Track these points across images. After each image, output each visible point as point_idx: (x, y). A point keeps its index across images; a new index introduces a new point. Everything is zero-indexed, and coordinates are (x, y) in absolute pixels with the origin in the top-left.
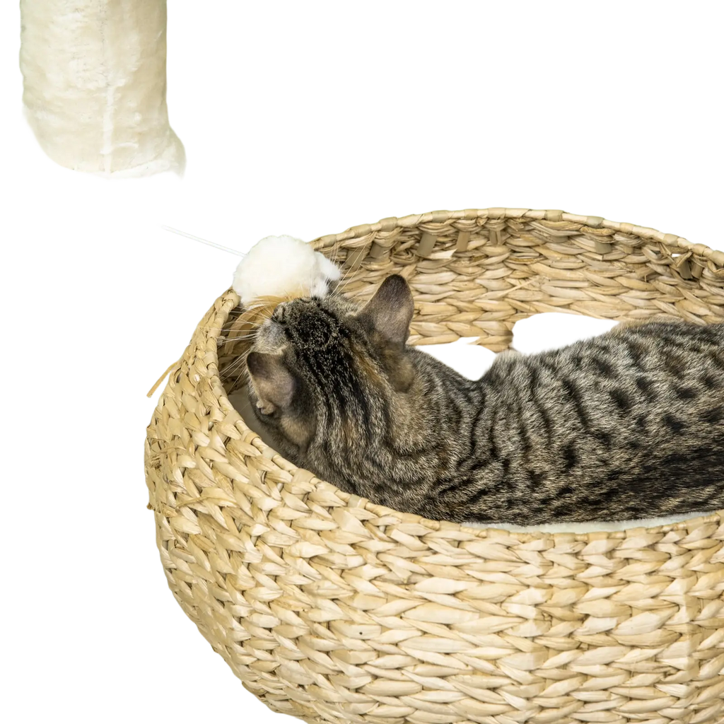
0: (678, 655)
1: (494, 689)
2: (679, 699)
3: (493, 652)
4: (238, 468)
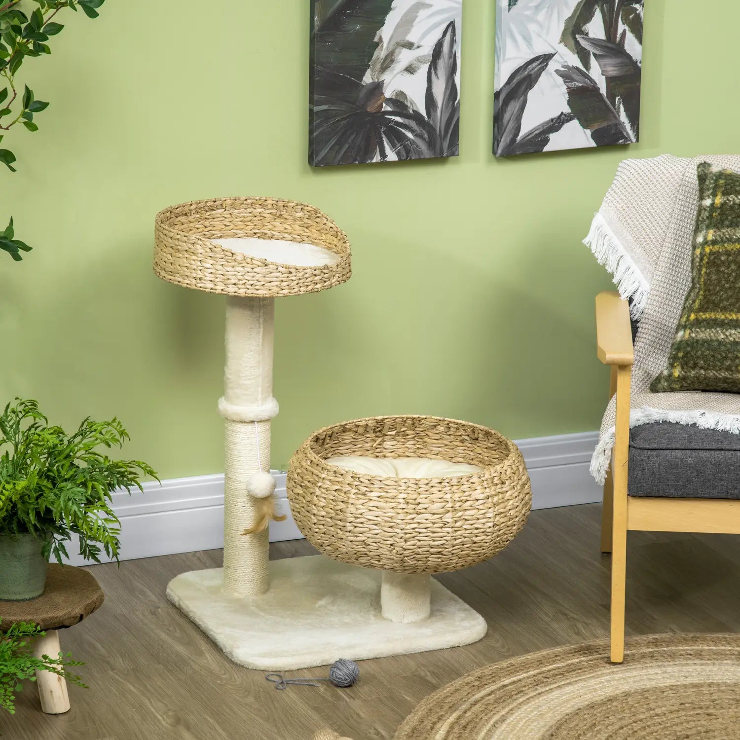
2: (449, 533)
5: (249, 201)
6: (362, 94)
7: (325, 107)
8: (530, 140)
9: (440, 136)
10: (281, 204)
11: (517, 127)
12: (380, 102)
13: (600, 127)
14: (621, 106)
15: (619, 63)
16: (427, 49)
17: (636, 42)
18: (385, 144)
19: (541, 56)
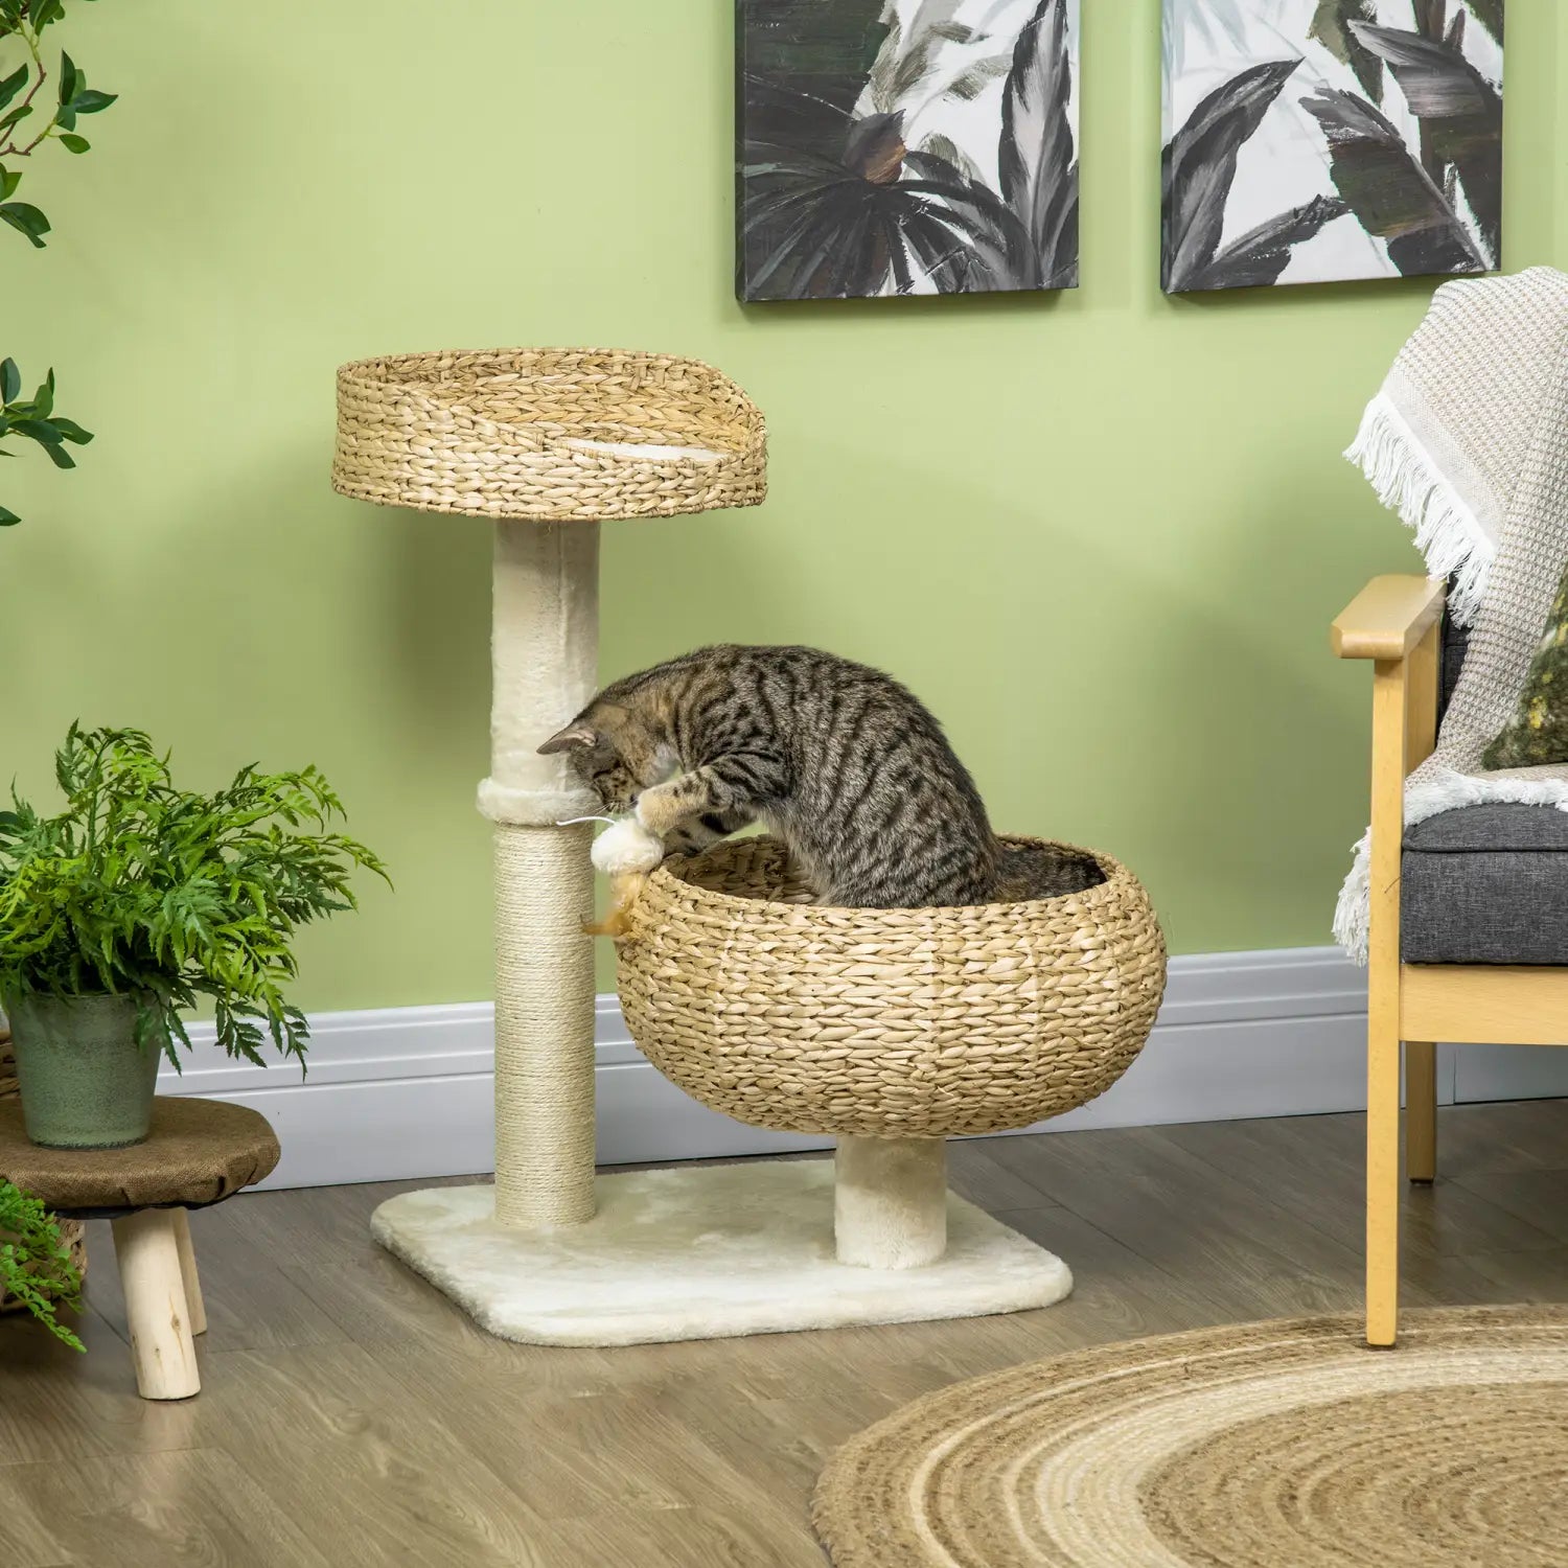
0: (1030, 990)
1: (908, 1018)
2: (1033, 1025)
3: (906, 990)
4: (709, 915)
5: (574, 357)
6: (854, 140)
7: (769, 168)
8: (1244, 258)
9: (1035, 241)
10: (642, 362)
11: (1213, 227)
12: (894, 159)
13: (1408, 232)
14: (1458, 186)
15: (1451, 87)
16: (1001, 43)
17: (1488, 40)
18: (909, 256)
19: (1266, 65)
